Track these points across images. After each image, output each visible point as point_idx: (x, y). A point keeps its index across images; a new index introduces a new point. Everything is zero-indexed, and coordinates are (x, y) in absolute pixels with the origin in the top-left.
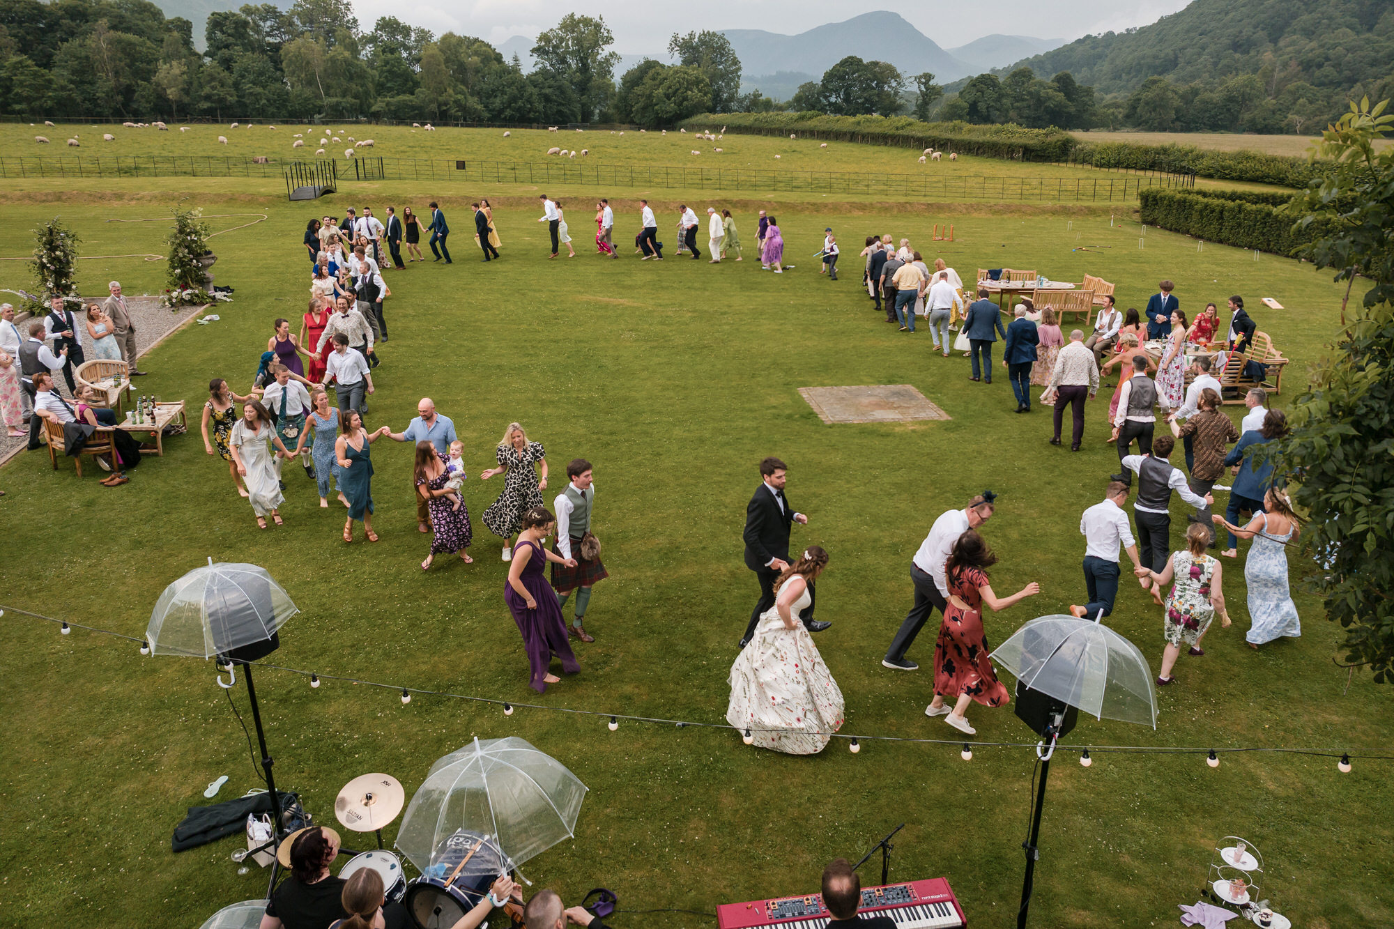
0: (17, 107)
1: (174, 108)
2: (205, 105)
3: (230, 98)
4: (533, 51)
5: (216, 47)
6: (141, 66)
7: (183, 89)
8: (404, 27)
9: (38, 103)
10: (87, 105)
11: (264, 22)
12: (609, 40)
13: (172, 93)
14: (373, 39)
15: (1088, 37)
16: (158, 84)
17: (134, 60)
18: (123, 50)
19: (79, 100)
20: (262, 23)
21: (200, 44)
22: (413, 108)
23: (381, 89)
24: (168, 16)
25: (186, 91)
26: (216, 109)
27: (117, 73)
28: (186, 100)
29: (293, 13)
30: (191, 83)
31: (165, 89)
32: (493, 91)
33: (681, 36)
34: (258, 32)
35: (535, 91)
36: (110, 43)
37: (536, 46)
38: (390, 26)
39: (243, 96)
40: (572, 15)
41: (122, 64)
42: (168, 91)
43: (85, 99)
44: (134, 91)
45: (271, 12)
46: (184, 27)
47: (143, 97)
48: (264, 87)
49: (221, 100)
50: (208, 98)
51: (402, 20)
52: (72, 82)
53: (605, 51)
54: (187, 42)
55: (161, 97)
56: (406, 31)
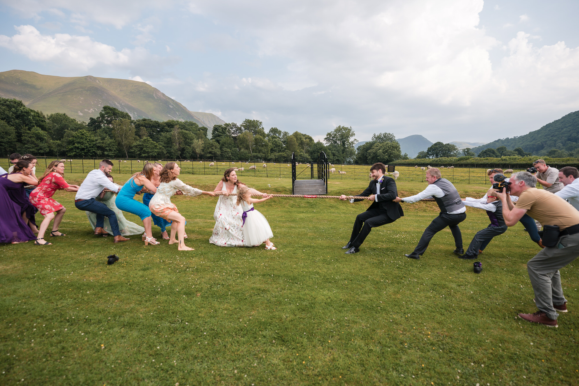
0: (144, 155)
1: (198, 156)
2: (209, 155)
3: (218, 153)
4: (325, 139)
5: (215, 136)
6: (187, 141)
7: (202, 150)
8: (279, 131)
9: (151, 154)
10: (168, 155)
11: (232, 129)
12: (353, 134)
13: (198, 151)
14: (268, 135)
15: (499, 140)
16: (193, 148)
17: (186, 138)
18: (183, 136)
19: (165, 152)
20: (231, 130)
21: (210, 136)
22: (284, 157)
23: (272, 150)
24: (200, 126)
25: (203, 150)
26: (213, 157)
27: (179, 144)
28: (202, 153)
29: (242, 126)
30: (205, 148)
31: (195, 149)
32: (314, 151)
33: (376, 135)
34: (229, 133)
35: (330, 151)
36: (179, 133)
37: (326, 137)
38: (274, 131)
39: (223, 153)
40: (340, 126)
41: (182, 140)
42: (196, 150)
43: (167, 153)
44: (185, 150)
45: (234, 125)
46: (205, 130)
47: (188, 152)
48: (230, 149)
49: (215, 153)
50: (210, 153)
51: (279, 129)
52: (164, 146)
53: (351, 139)
54: (206, 135)
55: (194, 152)
56: (280, 132)
